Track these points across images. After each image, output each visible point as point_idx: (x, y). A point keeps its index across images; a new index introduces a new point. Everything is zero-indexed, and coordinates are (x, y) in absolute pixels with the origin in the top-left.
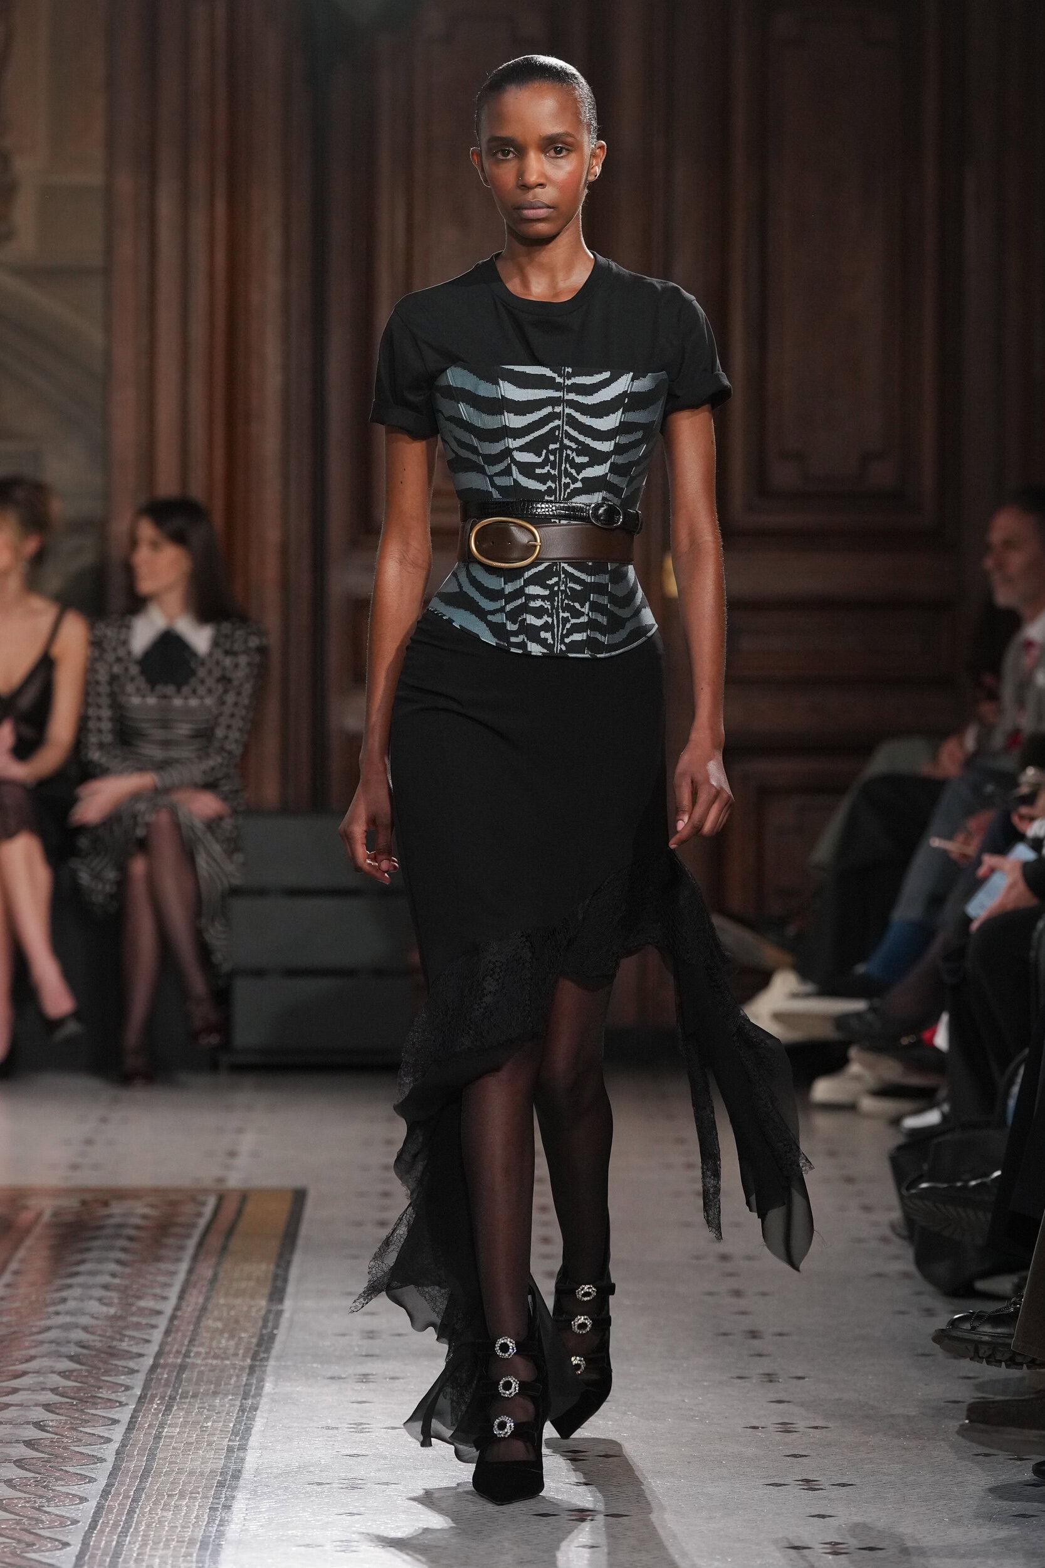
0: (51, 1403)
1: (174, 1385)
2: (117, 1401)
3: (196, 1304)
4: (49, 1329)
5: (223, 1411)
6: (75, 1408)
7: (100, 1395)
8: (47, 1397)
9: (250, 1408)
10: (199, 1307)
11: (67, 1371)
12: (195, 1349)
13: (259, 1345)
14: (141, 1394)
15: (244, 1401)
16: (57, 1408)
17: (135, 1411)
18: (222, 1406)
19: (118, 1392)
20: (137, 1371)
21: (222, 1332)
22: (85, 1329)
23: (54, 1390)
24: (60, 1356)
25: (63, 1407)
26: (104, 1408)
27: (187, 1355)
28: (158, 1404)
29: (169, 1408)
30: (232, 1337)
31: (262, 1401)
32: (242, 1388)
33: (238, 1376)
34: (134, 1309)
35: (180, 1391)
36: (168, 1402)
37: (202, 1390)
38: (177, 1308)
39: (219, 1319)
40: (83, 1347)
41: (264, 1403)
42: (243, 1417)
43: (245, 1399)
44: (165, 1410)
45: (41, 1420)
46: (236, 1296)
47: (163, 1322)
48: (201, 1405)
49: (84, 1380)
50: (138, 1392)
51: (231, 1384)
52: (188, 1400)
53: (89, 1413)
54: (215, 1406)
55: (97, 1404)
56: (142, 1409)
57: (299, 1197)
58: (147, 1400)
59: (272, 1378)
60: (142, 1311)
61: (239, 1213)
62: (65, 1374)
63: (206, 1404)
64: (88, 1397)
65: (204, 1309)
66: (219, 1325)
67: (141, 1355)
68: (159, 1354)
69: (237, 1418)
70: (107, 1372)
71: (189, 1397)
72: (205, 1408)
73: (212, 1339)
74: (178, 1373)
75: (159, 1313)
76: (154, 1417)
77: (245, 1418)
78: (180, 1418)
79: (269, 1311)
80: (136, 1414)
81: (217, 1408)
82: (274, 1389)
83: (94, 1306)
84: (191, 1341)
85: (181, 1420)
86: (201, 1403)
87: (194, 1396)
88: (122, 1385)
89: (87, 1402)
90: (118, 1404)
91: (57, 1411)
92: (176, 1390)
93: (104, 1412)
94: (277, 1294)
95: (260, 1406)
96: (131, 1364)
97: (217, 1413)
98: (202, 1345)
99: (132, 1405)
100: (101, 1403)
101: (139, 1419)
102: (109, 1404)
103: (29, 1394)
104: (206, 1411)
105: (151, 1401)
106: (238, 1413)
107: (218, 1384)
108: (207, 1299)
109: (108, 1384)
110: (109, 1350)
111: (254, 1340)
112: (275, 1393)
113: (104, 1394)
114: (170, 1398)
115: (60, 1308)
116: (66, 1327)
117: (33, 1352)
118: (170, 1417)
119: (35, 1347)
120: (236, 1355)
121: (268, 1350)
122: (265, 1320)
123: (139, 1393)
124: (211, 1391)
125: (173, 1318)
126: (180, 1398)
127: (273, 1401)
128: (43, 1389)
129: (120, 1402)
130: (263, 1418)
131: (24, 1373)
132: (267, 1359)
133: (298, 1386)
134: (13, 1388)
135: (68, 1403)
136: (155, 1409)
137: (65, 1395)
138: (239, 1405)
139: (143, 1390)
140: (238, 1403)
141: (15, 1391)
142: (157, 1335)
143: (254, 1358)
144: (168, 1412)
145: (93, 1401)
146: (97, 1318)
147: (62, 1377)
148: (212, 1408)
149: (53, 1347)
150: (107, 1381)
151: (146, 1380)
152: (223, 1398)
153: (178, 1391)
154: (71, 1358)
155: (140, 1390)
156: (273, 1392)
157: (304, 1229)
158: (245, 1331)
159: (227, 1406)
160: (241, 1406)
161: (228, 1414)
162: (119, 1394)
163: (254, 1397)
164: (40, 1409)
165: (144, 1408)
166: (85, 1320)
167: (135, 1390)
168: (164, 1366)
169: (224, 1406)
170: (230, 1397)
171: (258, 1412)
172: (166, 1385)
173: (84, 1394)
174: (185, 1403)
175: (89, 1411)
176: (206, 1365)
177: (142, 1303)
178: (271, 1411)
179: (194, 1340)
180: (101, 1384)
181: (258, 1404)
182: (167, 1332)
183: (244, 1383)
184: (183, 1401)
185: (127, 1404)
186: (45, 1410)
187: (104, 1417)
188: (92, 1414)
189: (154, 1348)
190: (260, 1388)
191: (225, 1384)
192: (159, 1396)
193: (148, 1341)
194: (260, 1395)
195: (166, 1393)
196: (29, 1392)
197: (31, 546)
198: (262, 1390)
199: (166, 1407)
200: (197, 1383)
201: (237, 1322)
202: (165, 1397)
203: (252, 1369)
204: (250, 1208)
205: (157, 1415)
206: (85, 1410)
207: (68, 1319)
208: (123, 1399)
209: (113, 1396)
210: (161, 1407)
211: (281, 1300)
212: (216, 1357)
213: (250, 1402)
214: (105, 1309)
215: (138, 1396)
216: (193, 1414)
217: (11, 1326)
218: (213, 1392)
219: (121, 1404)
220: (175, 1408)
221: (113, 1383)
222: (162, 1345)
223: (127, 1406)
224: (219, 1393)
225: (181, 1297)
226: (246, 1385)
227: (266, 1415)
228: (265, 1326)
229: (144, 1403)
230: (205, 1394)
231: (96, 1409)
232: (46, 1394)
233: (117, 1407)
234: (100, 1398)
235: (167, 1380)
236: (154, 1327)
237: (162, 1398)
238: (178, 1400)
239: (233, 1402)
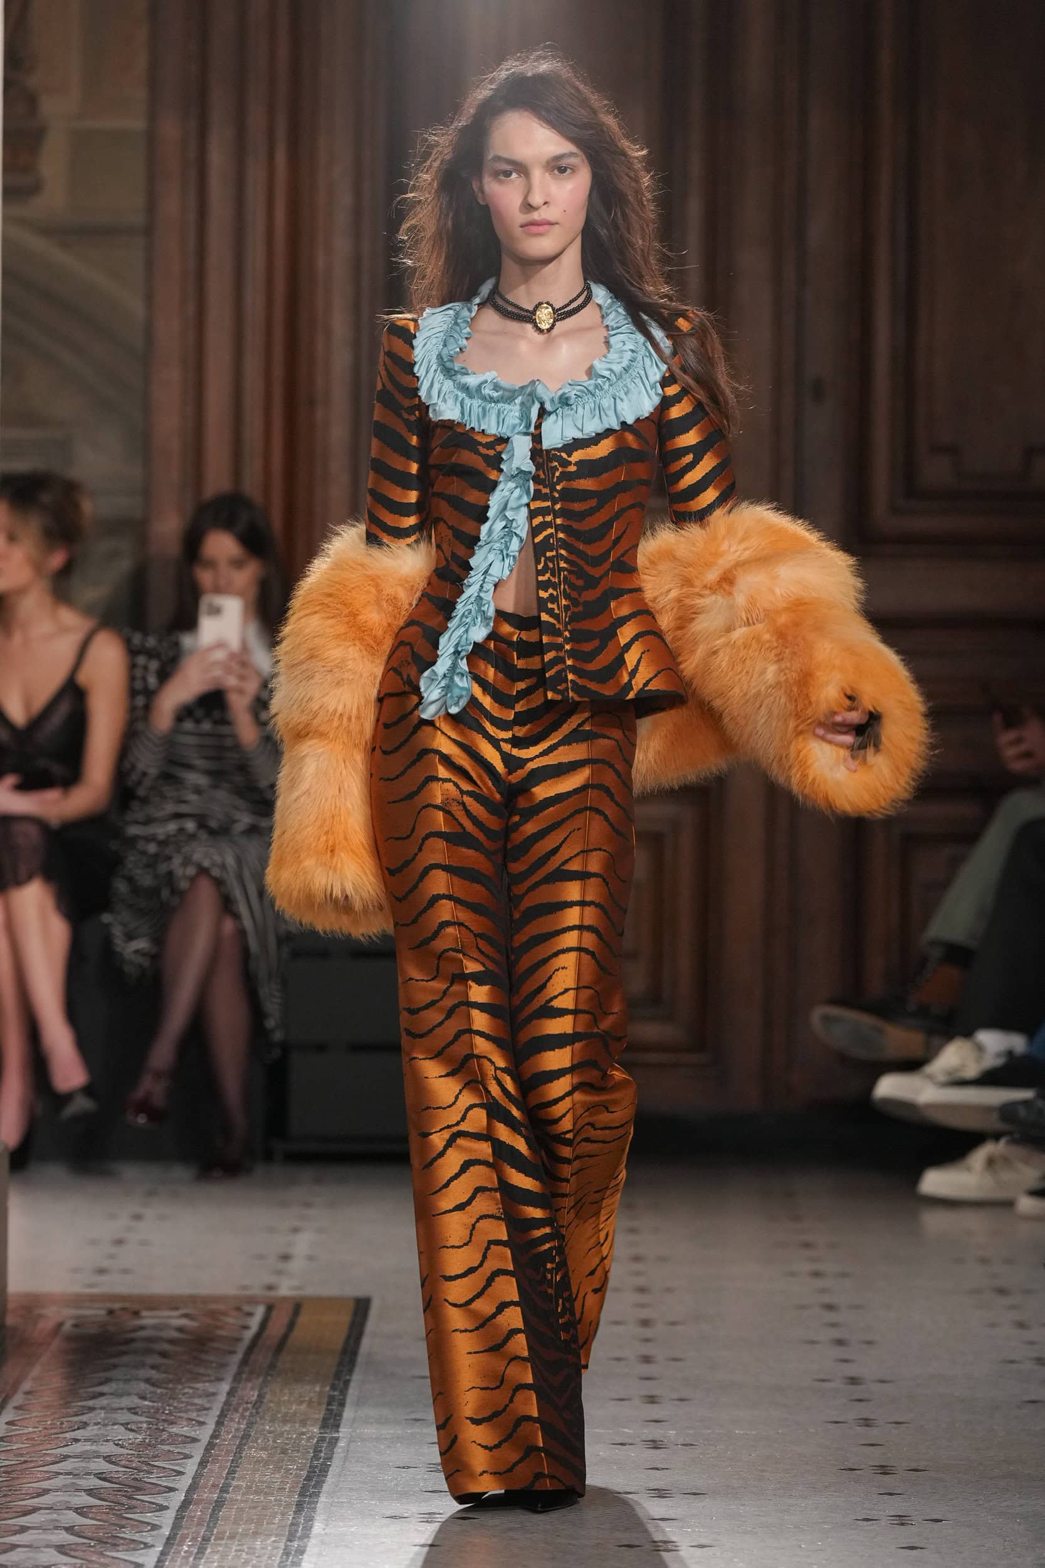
0: (65, 1543)
1: (208, 1524)
2: (141, 1542)
3: (237, 1430)
4: (65, 1458)
5: (264, 1554)
6: (92, 1549)
7: (122, 1535)
8: (61, 1537)
9: (296, 1552)
10: (241, 1434)
11: (84, 1507)
12: (234, 1483)
13: (308, 1478)
14: (170, 1534)
15: (289, 1543)
16: (71, 1550)
17: (163, 1553)
18: (263, 1548)
19: (142, 1532)
20: (167, 1508)
21: (267, 1463)
22: (108, 1459)
23: (69, 1530)
24: (78, 1490)
25: (78, 1548)
26: (127, 1551)
27: (224, 1490)
28: (189, 1546)
29: (201, 1551)
30: (278, 1469)
31: (309, 1544)
32: (287, 1529)
33: (283, 1514)
34: (165, 1436)
35: (215, 1530)
36: (201, 1544)
37: (240, 1530)
38: (214, 1436)
39: (264, 1449)
40: (104, 1479)
41: (312, 1546)
42: (287, 1561)
43: (291, 1541)
44: (197, 1553)
45: (52, 1563)
46: (285, 1421)
47: (198, 1452)
48: (239, 1548)
49: (104, 1517)
50: (166, 1531)
51: (274, 1524)
52: (223, 1542)
53: (108, 1556)
54: (255, 1549)
55: (118, 1545)
56: (169, 1552)
57: (361, 1307)
58: (177, 1542)
59: (323, 1517)
60: (174, 1439)
61: (291, 1325)
62: (80, 1511)
63: (245, 1547)
64: (108, 1537)
65: (246, 1436)
66: (264, 1455)
67: (171, 1490)
68: (192, 1489)
69: (281, 1562)
70: (131, 1508)
71: (226, 1538)
72: (243, 1551)
73: (255, 1470)
74: (213, 1510)
75: (195, 1440)
76: (184, 1561)
77: (288, 1563)
78: (214, 1562)
79: (322, 1439)
80: (163, 1558)
81: (257, 1551)
82: (324, 1529)
83: (119, 1433)
84: (232, 1472)
85: (216, 1564)
86: (239, 1545)
87: (232, 1537)
88: (148, 1524)
89: (106, 1543)
90: (142, 1546)
91: (72, 1553)
92: (210, 1529)
93: (126, 1555)
94: (332, 1421)
95: (308, 1549)
96: (159, 1500)
97: (257, 1557)
98: (242, 1478)
99: (158, 1547)
100: (123, 1544)
101: (167, 1563)
102: (132, 1546)
103: (39, 1534)
104: (244, 1554)
105: (181, 1543)
106: (281, 1557)
107: (259, 1523)
108: (250, 1425)
109: (132, 1522)
110: (133, 1483)
111: (304, 1473)
112: (326, 1534)
113: (127, 1534)
114: (203, 1539)
115: (78, 1434)
116: (84, 1456)
117: (45, 1485)
118: (203, 1561)
119: (49, 1479)
120: (282, 1489)
121: (319, 1484)
122: (317, 1451)
123: (168, 1533)
124: (251, 1531)
125: (210, 1446)
126: (214, 1540)
127: (323, 1543)
128: (56, 1528)
129: (145, 1544)
130: (310, 1562)
131: (35, 1510)
132: (317, 1495)
133: (352, 1526)
134: (22, 1526)
135: (84, 1544)
136: (186, 1552)
137: (82, 1534)
138: (283, 1547)
139: (172, 1530)
140: (282, 1546)
141: (23, 1529)
142: (191, 1467)
143: (301, 1494)
144: (200, 1555)
145: (114, 1542)
146: (122, 1447)
147: (78, 1513)
148: (252, 1551)
149: (69, 1480)
150: (131, 1519)
151: (176, 1518)
152: (265, 1540)
153: (213, 1531)
154: (90, 1492)
155: (169, 1529)
156: (323, 1532)
157: (366, 1344)
158: (293, 1462)
159: (269, 1548)
160: (285, 1549)
161: (270, 1558)
162: (144, 1534)
163: (301, 1538)
164: (53, 1552)
165: (173, 1551)
166: (108, 1449)
167: (162, 1530)
168: (197, 1503)
169: (266, 1548)
170: (274, 1539)
171: (305, 1556)
172: (199, 1524)
173: (104, 1534)
174: (220, 1545)
175: (108, 1553)
176: (247, 1501)
177: (174, 1430)
178: (320, 1555)
179: (234, 1472)
180: (124, 1522)
181: (306, 1546)
182: (203, 1464)
183: (289, 1522)
184: (218, 1542)
185: (153, 1546)
186: (59, 1552)
187: (126, 1561)
188: (113, 1558)
189: (185, 1482)
190: (308, 1529)
191: (268, 1524)
192: (190, 1537)
193: (180, 1473)
194: (308, 1537)
195: (199, 1533)
196: (40, 1531)
197: (57, 560)
198: (311, 1531)
199: (198, 1549)
200: (236, 1522)
201: (284, 1452)
202: (197, 1538)
203: (300, 1506)
204: (303, 1319)
205: (186, 1558)
206: (104, 1553)
207: (88, 1447)
208: (149, 1540)
209: (137, 1537)
210: (192, 1549)
211: (337, 1427)
212: (257, 1493)
213: (296, 1544)
214: (131, 1435)
215: (167, 1536)
216: (230, 1557)
217: (21, 1455)
218: (253, 1533)
219: (147, 1546)
220: (209, 1550)
221: (136, 1521)
222: (197, 1477)
223: (153, 1548)
224: (261, 1533)
225: (219, 1423)
226: (292, 1524)
227: (314, 1559)
228: (316, 1457)
229: (173, 1544)
230: (245, 1535)
231: (118, 1551)
232: (59, 1534)
233: (142, 1549)
234: (122, 1538)
235: (201, 1519)
236: (187, 1457)
237: (194, 1539)
238: (213, 1541)
239: (276, 1544)
